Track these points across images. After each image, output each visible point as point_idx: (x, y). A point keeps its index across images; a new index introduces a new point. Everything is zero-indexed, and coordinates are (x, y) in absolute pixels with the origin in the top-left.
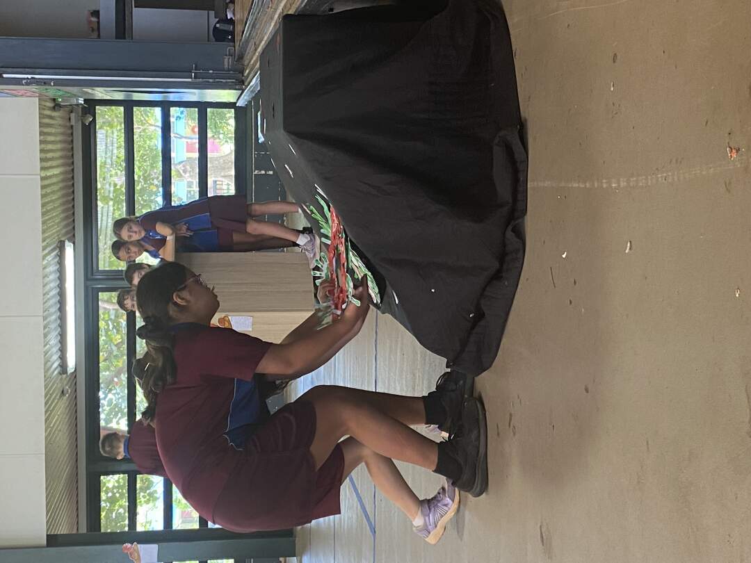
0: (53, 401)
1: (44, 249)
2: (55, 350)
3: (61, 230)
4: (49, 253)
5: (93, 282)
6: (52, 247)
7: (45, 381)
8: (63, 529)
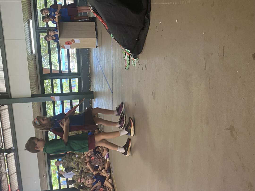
0: (30, 61)
1: (24, 21)
2: (29, 48)
3: (28, 16)
4: (26, 22)
5: (38, 30)
6: (26, 21)
7: (27, 56)
8: (35, 93)
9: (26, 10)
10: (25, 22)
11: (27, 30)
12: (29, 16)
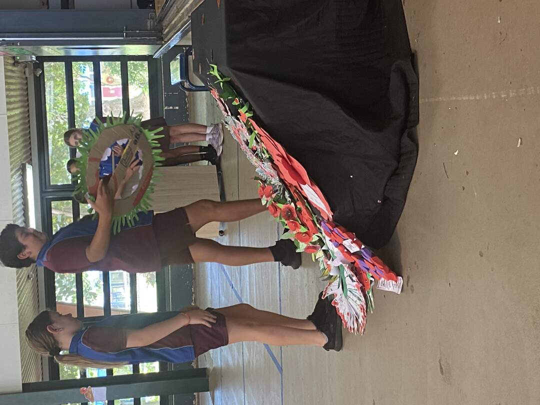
0: (22, 283)
1: (11, 170)
3: (22, 155)
4: (15, 173)
5: (47, 194)
6: (16, 169)
8: (32, 380)
9: (17, 140)
10: (13, 172)
11: (17, 194)
12: (24, 156)
